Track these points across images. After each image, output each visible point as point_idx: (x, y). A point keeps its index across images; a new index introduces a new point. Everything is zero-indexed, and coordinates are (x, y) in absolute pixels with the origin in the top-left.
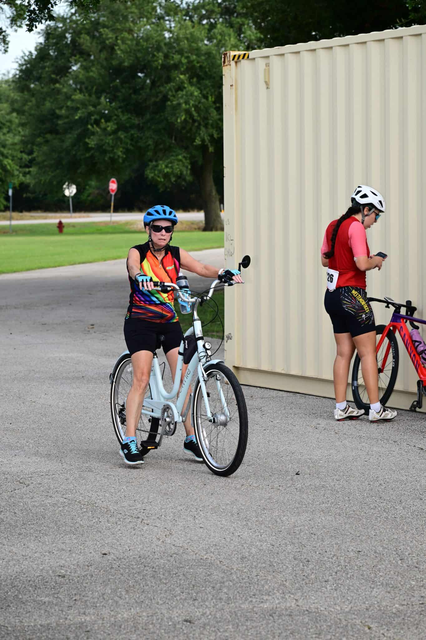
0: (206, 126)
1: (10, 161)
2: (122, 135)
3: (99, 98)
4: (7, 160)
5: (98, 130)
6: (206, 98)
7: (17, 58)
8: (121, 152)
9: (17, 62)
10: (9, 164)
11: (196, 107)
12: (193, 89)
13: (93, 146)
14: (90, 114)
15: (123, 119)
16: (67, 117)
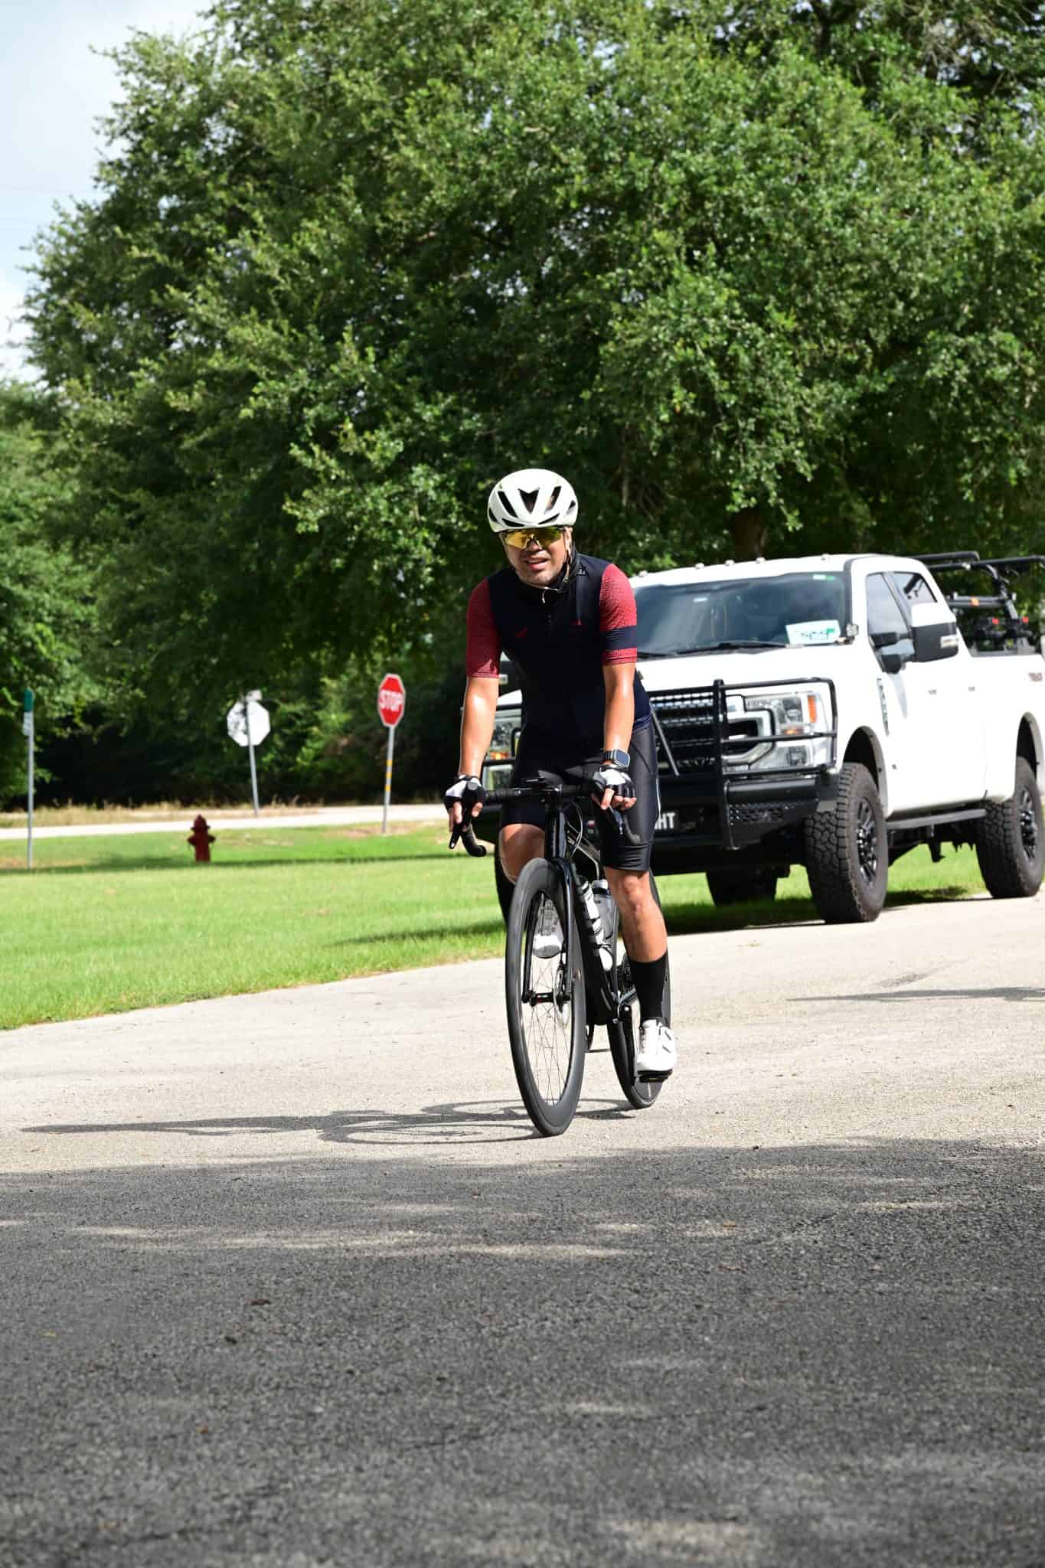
0: (759, 434)
1: (48, 631)
2: (423, 479)
3: (333, 337)
4: (40, 626)
5: (333, 463)
6: (757, 314)
7: (41, 237)
8: (425, 542)
9: (40, 250)
10: (44, 640)
11: (717, 353)
12: (703, 284)
13: (316, 528)
14: (299, 401)
15: (427, 416)
16: (213, 419)
